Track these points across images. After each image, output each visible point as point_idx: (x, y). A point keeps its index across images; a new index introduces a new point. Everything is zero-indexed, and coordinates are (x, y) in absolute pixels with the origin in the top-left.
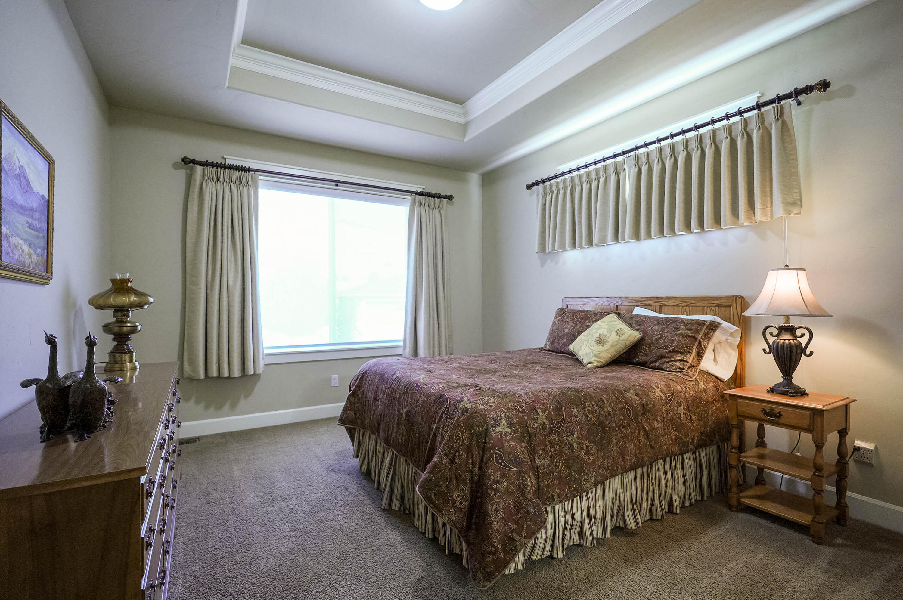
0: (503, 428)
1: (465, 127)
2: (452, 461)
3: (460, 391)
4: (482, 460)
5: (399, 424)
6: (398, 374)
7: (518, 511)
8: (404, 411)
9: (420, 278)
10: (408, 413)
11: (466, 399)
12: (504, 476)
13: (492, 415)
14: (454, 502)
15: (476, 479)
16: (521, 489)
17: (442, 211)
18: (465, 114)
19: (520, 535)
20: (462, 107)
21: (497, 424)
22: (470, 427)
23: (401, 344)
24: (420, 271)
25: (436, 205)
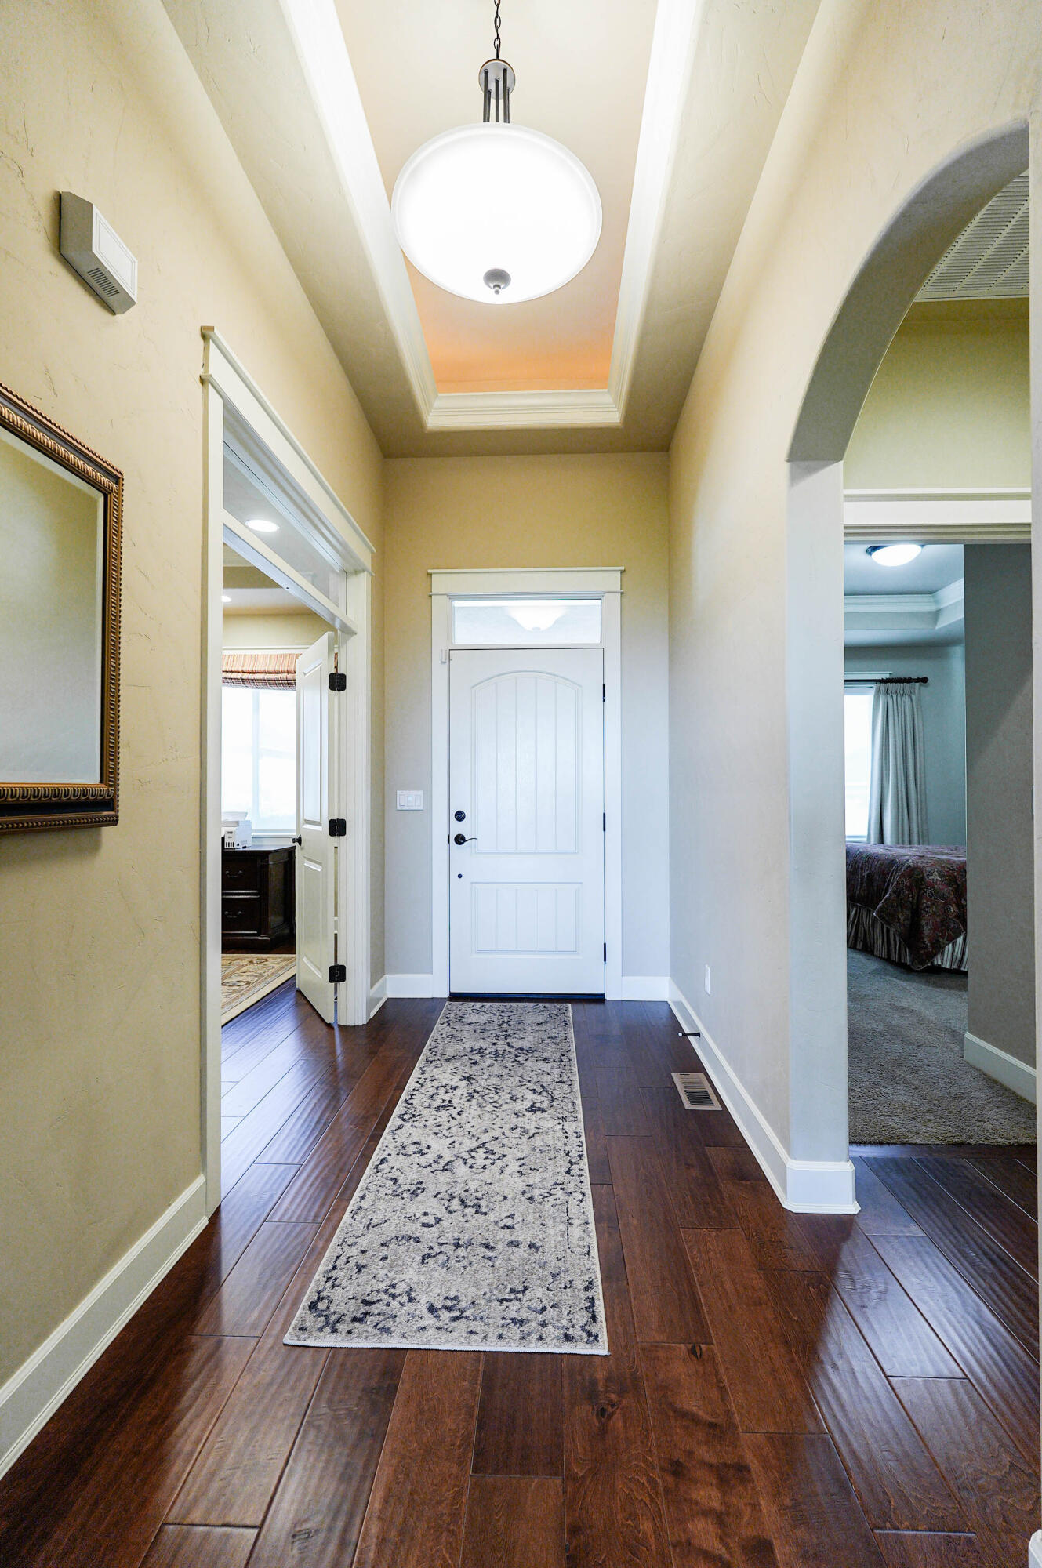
0: (935, 877)
1: (936, 615)
2: (898, 896)
3: (907, 857)
4: (918, 896)
5: (862, 884)
6: (861, 850)
7: (943, 925)
8: (865, 874)
9: (886, 770)
10: (868, 875)
11: (910, 861)
12: (934, 904)
13: (928, 869)
14: (899, 920)
15: (915, 907)
16: (946, 913)
17: (914, 697)
18: (936, 602)
19: (943, 938)
20: (933, 597)
21: (931, 874)
22: (910, 876)
23: (865, 840)
24: (886, 764)
25: (905, 691)
